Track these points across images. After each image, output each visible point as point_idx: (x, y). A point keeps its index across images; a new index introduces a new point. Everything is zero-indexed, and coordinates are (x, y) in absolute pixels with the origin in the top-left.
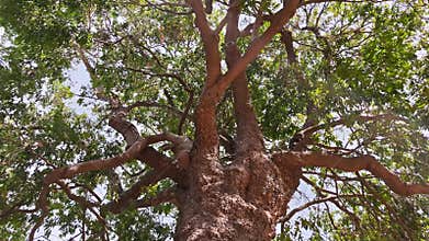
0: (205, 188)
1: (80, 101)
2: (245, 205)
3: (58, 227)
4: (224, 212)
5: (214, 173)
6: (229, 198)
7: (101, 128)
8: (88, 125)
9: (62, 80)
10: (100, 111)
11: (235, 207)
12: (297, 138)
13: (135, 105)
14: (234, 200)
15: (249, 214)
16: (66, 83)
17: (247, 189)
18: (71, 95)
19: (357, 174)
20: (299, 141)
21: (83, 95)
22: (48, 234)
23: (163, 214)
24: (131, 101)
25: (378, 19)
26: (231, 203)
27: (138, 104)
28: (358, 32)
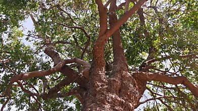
0: (98, 89)
1: (27, 39)
2: (119, 99)
3: (15, 106)
4: (108, 102)
5: (103, 82)
6: (111, 95)
7: (38, 54)
8: (31, 52)
9: (18, 26)
10: (37, 44)
11: (114, 100)
12: (144, 65)
13: (57, 43)
14: (114, 96)
15: (121, 104)
16: (20, 29)
17: (120, 91)
18: (23, 35)
19: (176, 86)
20: (145, 67)
21: (29, 35)
22: (9, 109)
23: (69, 102)
24: (54, 40)
25: (189, 4)
26: (112, 98)
27: (59, 42)
28: (178, 11)
